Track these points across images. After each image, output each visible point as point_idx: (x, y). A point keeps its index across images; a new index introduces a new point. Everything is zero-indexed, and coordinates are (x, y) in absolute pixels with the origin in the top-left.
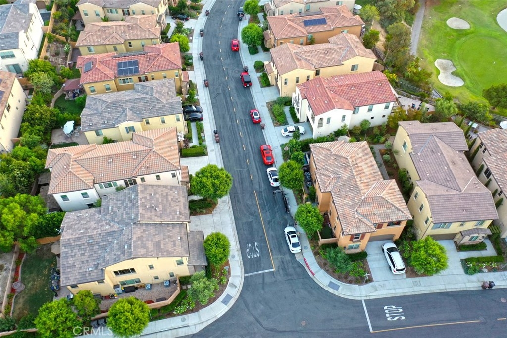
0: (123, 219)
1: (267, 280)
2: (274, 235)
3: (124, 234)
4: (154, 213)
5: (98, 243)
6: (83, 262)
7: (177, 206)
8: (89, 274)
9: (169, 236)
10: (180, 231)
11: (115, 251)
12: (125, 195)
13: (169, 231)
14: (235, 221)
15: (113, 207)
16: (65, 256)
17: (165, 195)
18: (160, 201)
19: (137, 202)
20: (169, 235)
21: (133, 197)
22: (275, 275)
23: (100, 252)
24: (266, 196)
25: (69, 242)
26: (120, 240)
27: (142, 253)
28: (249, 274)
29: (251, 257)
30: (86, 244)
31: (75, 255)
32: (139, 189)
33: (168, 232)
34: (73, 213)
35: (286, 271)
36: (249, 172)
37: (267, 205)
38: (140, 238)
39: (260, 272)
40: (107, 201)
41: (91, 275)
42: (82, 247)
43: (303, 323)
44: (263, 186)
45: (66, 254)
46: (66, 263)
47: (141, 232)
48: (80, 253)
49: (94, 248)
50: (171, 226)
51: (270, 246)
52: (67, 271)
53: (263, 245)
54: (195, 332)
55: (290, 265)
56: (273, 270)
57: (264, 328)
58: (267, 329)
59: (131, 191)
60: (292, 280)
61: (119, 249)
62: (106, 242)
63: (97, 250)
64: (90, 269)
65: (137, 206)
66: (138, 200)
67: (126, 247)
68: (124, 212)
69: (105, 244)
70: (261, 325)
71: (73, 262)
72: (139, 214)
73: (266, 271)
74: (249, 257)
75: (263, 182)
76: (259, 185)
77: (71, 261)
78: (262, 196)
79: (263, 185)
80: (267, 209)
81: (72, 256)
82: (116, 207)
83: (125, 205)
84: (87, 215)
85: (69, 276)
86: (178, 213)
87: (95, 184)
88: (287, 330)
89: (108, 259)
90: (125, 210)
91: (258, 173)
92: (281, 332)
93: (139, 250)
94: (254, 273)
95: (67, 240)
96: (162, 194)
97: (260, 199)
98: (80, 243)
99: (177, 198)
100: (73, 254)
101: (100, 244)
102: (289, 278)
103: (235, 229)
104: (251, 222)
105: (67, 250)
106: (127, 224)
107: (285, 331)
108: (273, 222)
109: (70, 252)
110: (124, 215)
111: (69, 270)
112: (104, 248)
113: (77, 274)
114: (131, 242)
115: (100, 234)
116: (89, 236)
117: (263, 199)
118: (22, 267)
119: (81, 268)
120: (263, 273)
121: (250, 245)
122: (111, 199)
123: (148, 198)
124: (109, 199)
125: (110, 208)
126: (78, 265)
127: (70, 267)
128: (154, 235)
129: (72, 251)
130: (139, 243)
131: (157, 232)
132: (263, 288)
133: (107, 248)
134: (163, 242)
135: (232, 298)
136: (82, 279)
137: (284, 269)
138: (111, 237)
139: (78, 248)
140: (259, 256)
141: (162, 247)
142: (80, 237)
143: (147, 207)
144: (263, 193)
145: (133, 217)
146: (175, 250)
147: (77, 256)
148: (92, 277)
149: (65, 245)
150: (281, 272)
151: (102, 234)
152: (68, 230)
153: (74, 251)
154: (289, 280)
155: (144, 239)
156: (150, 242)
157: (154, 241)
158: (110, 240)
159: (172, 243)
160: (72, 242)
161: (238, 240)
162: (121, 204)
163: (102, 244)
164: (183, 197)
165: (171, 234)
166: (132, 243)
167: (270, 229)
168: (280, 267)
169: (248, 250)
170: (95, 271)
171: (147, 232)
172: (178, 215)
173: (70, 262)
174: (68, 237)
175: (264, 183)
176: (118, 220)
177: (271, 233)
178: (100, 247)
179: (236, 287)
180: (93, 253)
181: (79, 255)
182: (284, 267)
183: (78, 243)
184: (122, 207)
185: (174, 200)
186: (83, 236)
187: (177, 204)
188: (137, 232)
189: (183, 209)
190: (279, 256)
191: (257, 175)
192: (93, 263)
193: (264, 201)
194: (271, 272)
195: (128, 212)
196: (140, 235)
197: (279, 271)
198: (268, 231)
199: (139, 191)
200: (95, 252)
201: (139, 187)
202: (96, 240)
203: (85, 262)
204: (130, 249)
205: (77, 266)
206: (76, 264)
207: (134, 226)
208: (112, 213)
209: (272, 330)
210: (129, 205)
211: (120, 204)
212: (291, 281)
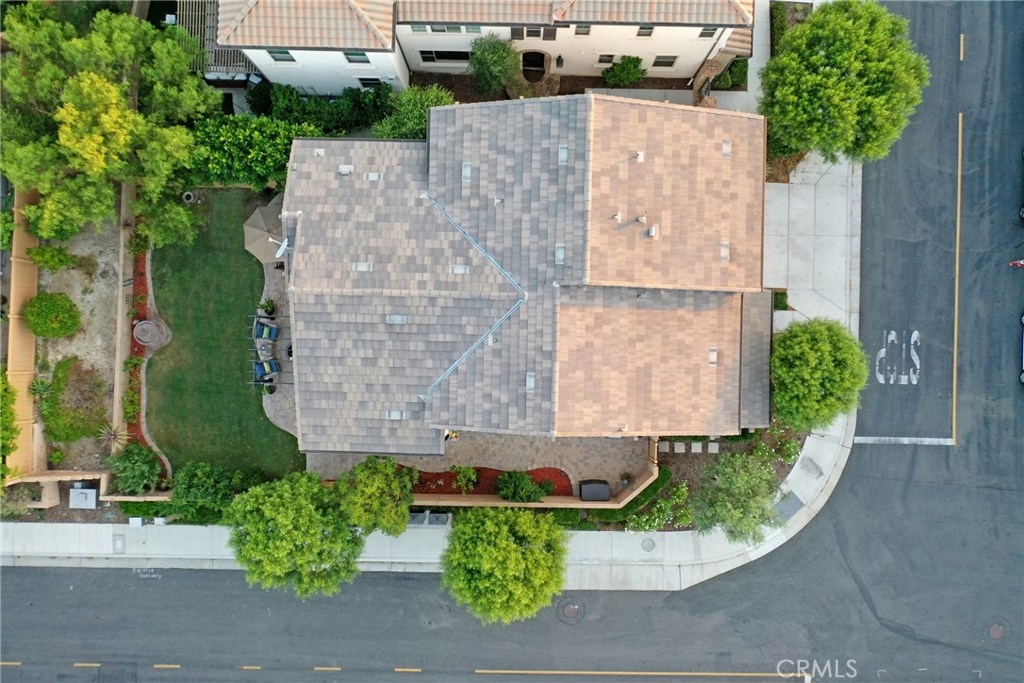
0: (516, 250)
1: (924, 471)
2: (982, 314)
3: (525, 324)
4: (639, 250)
5: (424, 330)
6: (370, 387)
7: (724, 216)
8: (393, 431)
9: (682, 349)
10: (721, 325)
11: (487, 381)
12: (527, 132)
13: (683, 324)
14: (863, 229)
15: (476, 171)
16: (306, 352)
17: (685, 161)
18: (667, 190)
19: (582, 190)
20: (681, 343)
21: (563, 155)
22: (952, 463)
23: (429, 363)
24: (996, 148)
25: (319, 309)
26: (506, 340)
27: (588, 420)
28: (870, 440)
29: (887, 380)
30: (381, 328)
31: (342, 359)
32: (592, 126)
33: (681, 329)
34: (321, 152)
35: (989, 456)
36: (959, 20)
37: (991, 190)
38: (582, 353)
39: (906, 440)
40: (451, 130)
41: (400, 433)
42: (368, 336)
43: (996, 632)
44: (996, 100)
45: (312, 349)
46: (311, 379)
47: (587, 328)
48: (362, 354)
49: (412, 346)
50: (689, 300)
51: (960, 354)
52: (316, 404)
53: (936, 344)
54: (677, 589)
55: (1009, 436)
56: (950, 442)
57: (877, 618)
58: (887, 626)
59: (555, 123)
60: (1000, 489)
61: (504, 380)
62: (453, 333)
63: (420, 356)
64: (395, 415)
65: (578, 208)
66: (584, 179)
67: (531, 383)
68: (526, 217)
69: (449, 338)
70: (873, 609)
71: (335, 380)
72: (588, 255)
73: (927, 441)
74: (881, 379)
75: (1002, 79)
76: (985, 89)
77: (329, 374)
78: (983, 146)
79: (996, 93)
80: (987, 207)
81: (332, 358)
82: (492, 177)
83: (527, 185)
84: (373, 177)
85: (326, 423)
86: (725, 252)
87: (399, 23)
88: (943, 640)
89: (461, 401)
90: (528, 210)
91: (992, 32)
92: (924, 641)
93: (578, 407)
94: (886, 439)
95: (312, 300)
96: (676, 155)
97: (969, 156)
98: (359, 319)
99: (725, 177)
100: (337, 353)
101: (433, 337)
102: (994, 481)
103: (858, 261)
104: (915, 244)
105: (313, 335)
106: (537, 283)
107: (938, 643)
108: (992, 263)
109: (325, 343)
110: (525, 234)
111: (324, 404)
112: (446, 352)
113: (350, 422)
114: (551, 371)
115: (432, 300)
116: (391, 298)
117: (982, 156)
118: (153, 260)
119: (363, 404)
120: (915, 446)
121: (893, 336)
122: (469, 128)
123: (623, 174)
124: (459, 124)
125: (467, 172)
126: (354, 392)
127: (327, 394)
128: (632, 342)
129: (333, 341)
130: (580, 374)
131: (642, 329)
132: (904, 498)
133: (455, 354)
134: (657, 374)
135: (802, 505)
136: (369, 441)
137: (985, 447)
138: (473, 319)
139: (354, 335)
140: (915, 382)
141: (655, 396)
142: (360, 297)
143: (619, 217)
144: (990, 128)
145: (560, 255)
146: (695, 407)
147: (349, 361)
148: (402, 442)
149: (308, 319)
150: (973, 453)
151: (441, 302)
152: (312, 248)
153: (340, 343)
154: (989, 487)
155: (597, 358)
156: (613, 374)
157: (630, 367)
158: (469, 330)
159: (690, 379)
160: (331, 308)
161: (856, 305)
162: (511, 170)
163: (441, 338)
164: (750, 175)
165: (689, 340)
166: (557, 376)
167: (977, 289)
168: (975, 439)
169: (882, 353)
170: (412, 424)
171: (606, 329)
172: (725, 264)
173: (326, 379)
174: (317, 290)
175: (1002, 88)
176: (499, 248)
177: (978, 305)
178: (433, 348)
179: (821, 474)
180: (406, 363)
181: (359, 362)
182: (988, 441)
183: (352, 318)
184: (517, 189)
185: (717, 187)
186: (372, 296)
187: (726, 208)
188: (574, 326)
189: (742, 233)
190: (982, 399)
191: (986, 42)
192: (407, 398)
193: (982, 166)
194: (939, 447)
195: (542, 226)
196: (582, 341)
197: (966, 450)
198: (966, 293)
199: (591, 136)
200: (414, 362)
201: (592, 115)
202: (418, 320)
203: (378, 388)
204: (548, 397)
205: (350, 397)
206: (345, 387)
207: (565, 299)
208: (475, 203)
209: (900, 630)
210: (548, 191)
211: (507, 169)
212: (997, 493)
